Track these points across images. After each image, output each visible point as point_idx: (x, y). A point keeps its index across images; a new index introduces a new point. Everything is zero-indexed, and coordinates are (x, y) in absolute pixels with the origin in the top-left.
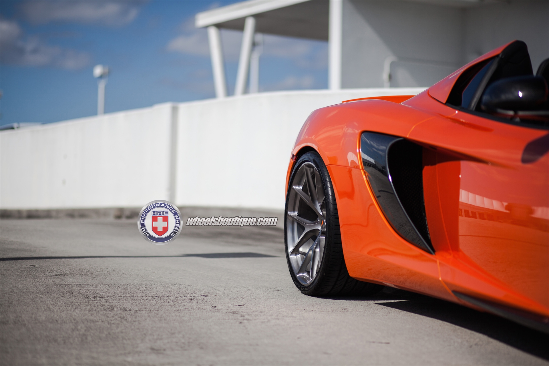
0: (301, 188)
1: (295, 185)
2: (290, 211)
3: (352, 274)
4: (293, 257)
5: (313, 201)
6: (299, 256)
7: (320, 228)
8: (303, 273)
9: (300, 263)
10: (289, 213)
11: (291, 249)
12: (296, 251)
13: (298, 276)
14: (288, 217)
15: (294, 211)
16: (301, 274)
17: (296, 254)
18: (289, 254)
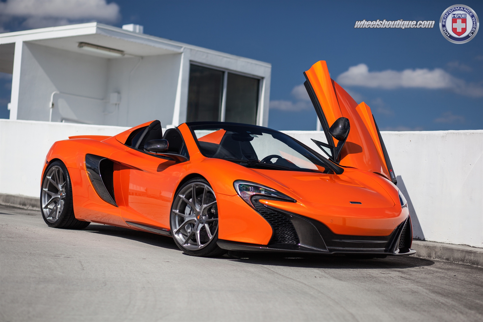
0: (50, 177)
1: (48, 176)
2: (44, 188)
3: (77, 217)
4: (44, 210)
5: (57, 184)
6: (47, 210)
7: (59, 197)
8: (50, 217)
9: (49, 214)
10: (43, 189)
11: (43, 206)
12: (46, 207)
13: (47, 218)
14: (43, 191)
15: (46, 188)
16: (49, 218)
17: (46, 209)
18: (43, 208)
